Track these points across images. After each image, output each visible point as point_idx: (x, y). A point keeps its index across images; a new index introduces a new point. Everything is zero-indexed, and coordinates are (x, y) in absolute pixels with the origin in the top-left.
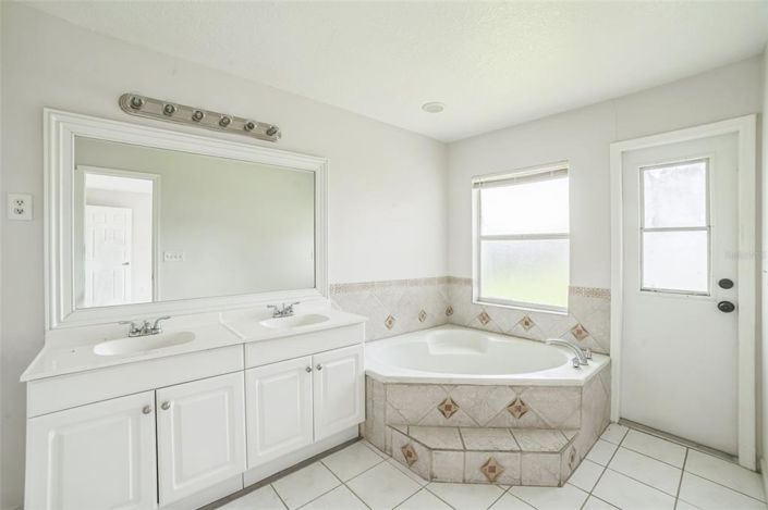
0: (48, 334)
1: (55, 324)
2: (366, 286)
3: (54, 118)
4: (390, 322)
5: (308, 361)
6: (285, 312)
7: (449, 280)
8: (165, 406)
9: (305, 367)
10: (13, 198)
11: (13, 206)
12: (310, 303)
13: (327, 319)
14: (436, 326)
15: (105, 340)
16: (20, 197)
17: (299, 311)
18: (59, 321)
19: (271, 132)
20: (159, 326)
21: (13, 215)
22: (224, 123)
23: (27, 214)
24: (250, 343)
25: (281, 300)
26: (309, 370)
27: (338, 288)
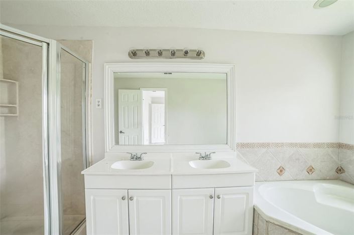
0: (105, 154)
1: (108, 150)
2: (263, 145)
3: (107, 67)
4: (281, 171)
5: (211, 191)
6: (206, 157)
7: (340, 146)
8: (131, 199)
9: (209, 194)
10: (97, 100)
11: (97, 103)
12: (221, 154)
13: (229, 166)
14: (324, 179)
15: (122, 160)
16: (99, 100)
17: (215, 158)
18: (109, 149)
19: (199, 54)
20: (142, 157)
21: (97, 107)
22: (173, 54)
23: (100, 106)
24: (175, 175)
25: (204, 150)
26: (211, 197)
27: (243, 146)
